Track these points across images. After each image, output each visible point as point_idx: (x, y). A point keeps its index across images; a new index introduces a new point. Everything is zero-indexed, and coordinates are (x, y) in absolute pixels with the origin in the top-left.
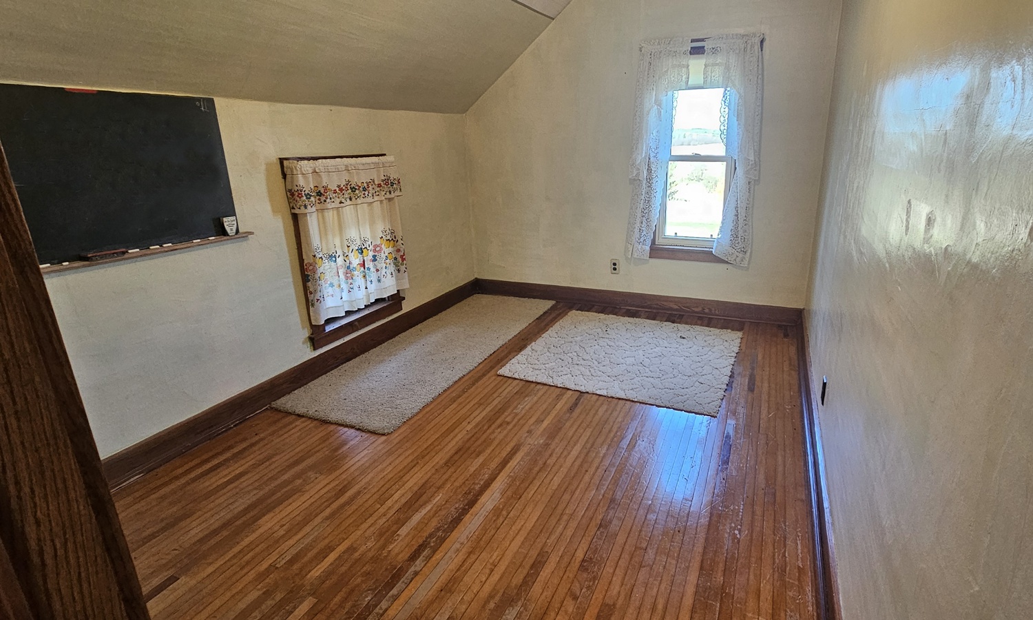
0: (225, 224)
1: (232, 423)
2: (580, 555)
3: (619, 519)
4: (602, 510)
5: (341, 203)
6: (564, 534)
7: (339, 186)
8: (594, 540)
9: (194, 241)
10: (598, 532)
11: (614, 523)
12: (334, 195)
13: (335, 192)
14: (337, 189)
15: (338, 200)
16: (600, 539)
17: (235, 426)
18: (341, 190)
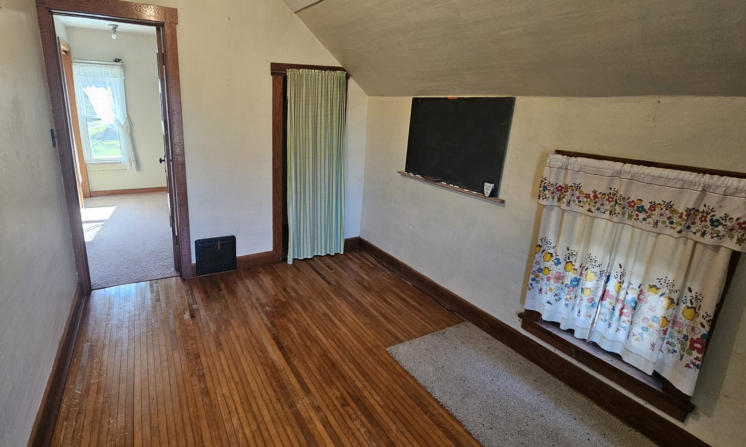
0: (485, 187)
1: (448, 307)
2: (203, 358)
3: (196, 385)
4: (209, 385)
5: (589, 210)
6: (219, 362)
7: (595, 192)
8: (201, 367)
9: (465, 190)
10: (202, 372)
11: (197, 381)
12: (585, 199)
13: (587, 196)
14: (592, 195)
15: (588, 207)
16: (198, 370)
17: (447, 309)
18: (595, 197)
